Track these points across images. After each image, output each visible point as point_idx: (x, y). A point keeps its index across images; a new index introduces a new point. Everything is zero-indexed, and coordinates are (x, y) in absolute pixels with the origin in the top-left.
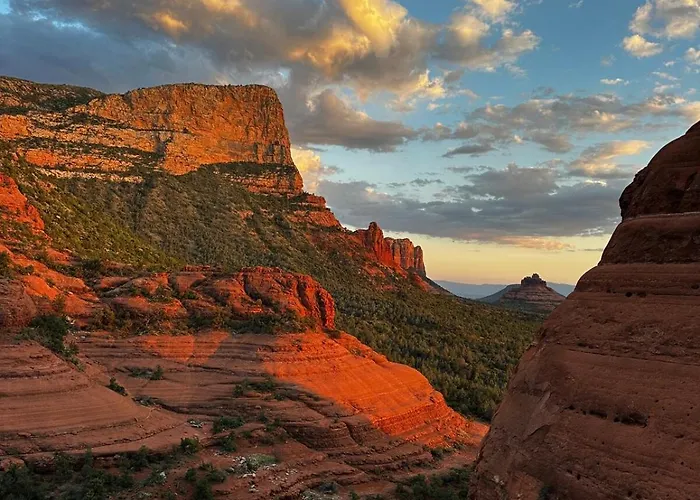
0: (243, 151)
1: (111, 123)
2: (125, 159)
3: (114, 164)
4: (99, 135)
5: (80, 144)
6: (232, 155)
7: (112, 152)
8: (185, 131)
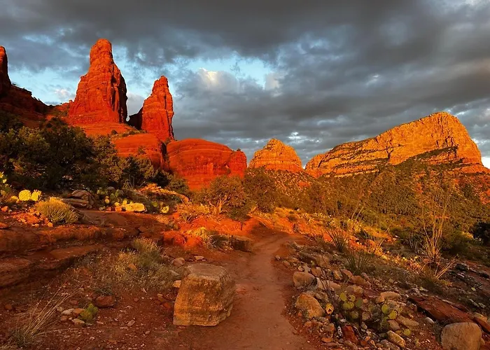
0: (431, 145)
1: (370, 151)
2: (373, 164)
3: (369, 167)
4: (365, 157)
5: (356, 163)
6: (425, 149)
7: (367, 162)
8: (399, 145)
